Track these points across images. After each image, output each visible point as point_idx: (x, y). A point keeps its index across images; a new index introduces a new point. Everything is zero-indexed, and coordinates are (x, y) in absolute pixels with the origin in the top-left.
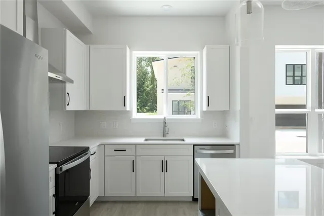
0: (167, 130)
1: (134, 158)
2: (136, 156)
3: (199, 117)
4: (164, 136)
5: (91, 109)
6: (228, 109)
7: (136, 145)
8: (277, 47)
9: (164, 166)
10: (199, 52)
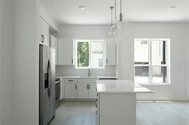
0: (90, 73)
1: (76, 84)
2: (77, 83)
3: (104, 68)
4: (89, 75)
5: (58, 64)
6: (115, 64)
7: (77, 78)
8: (135, 39)
9: (88, 87)
10: (104, 40)
